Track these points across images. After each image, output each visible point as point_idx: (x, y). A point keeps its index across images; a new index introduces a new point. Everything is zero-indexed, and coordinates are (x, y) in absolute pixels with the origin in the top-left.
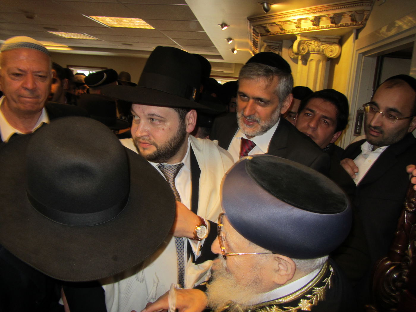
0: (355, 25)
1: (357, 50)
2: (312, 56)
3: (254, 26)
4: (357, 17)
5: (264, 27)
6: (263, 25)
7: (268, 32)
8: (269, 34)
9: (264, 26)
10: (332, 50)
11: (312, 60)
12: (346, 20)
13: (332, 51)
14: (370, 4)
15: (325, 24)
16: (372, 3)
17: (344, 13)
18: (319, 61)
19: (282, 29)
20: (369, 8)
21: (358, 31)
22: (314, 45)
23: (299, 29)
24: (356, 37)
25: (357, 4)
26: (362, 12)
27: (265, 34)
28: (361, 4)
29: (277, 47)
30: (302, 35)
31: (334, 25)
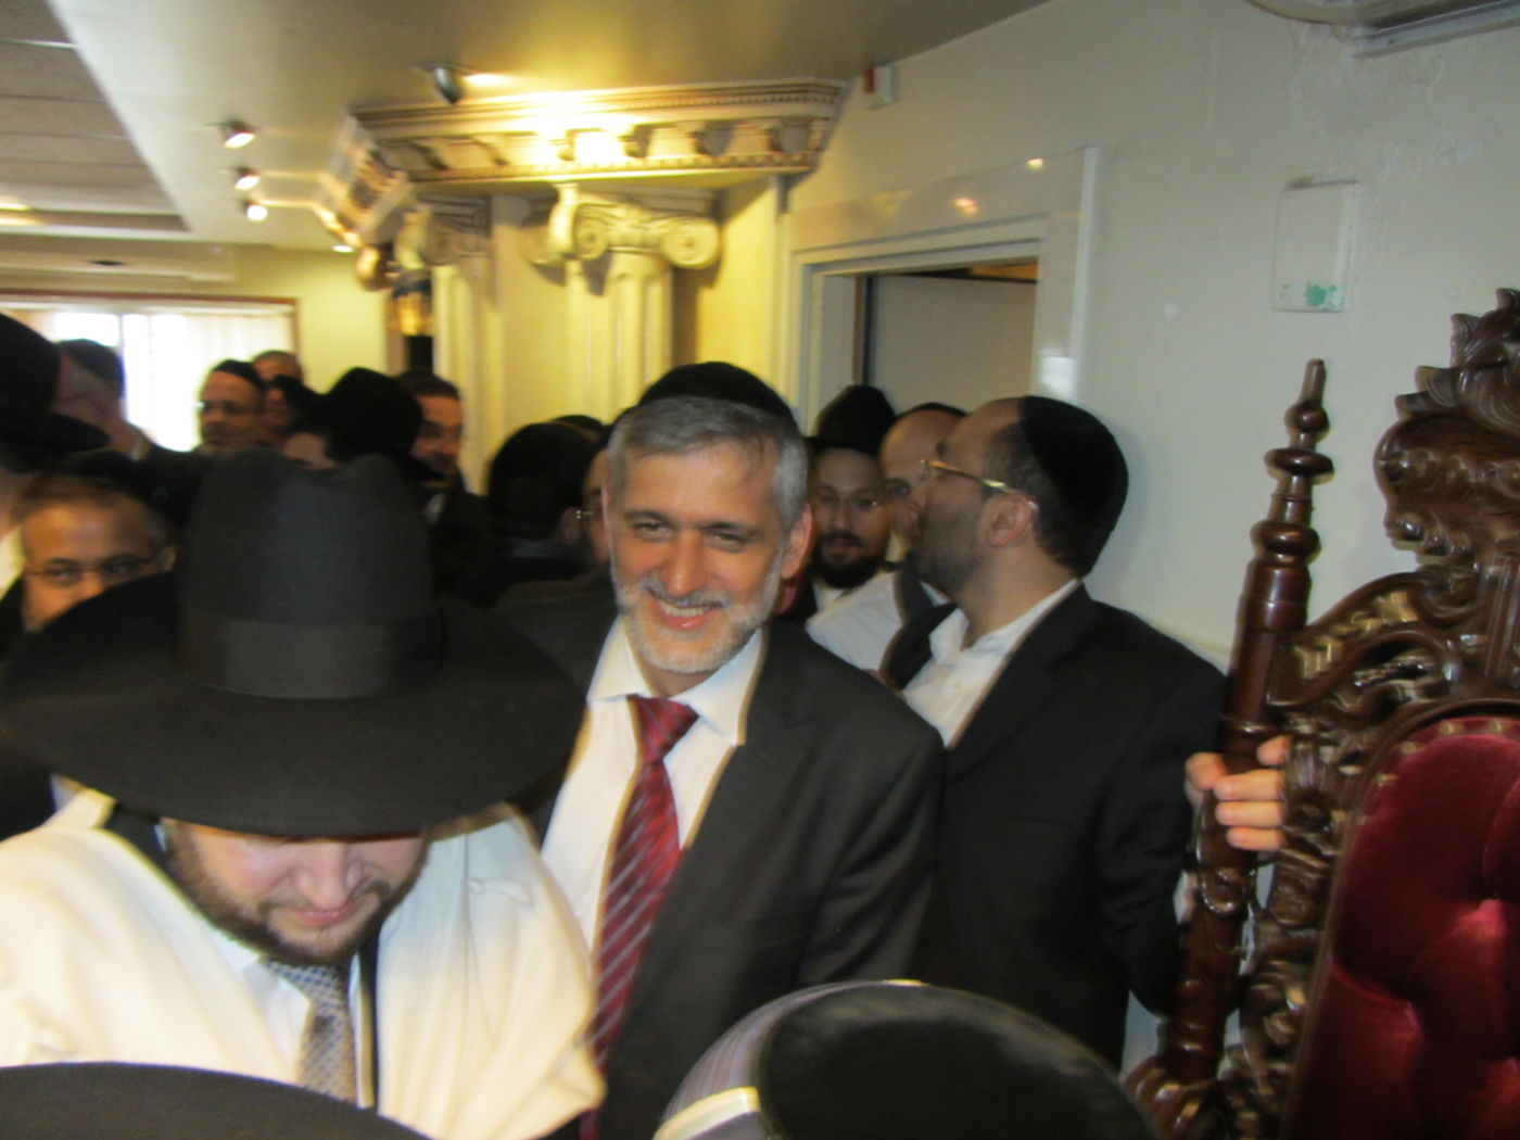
0: (780, 165)
1: (796, 253)
2: (622, 263)
3: (378, 142)
4: (787, 139)
5: (424, 151)
6: (416, 142)
7: (439, 166)
8: (443, 174)
9: (424, 144)
10: (692, 241)
11: (623, 277)
12: (748, 145)
13: (690, 244)
14: (828, 98)
15: (671, 155)
16: (836, 94)
17: (741, 121)
18: (647, 281)
19: (501, 163)
20: (825, 111)
21: (788, 183)
22: (625, 223)
23: (570, 166)
24: (783, 206)
25: (785, 96)
26: (805, 123)
27: (429, 176)
28: (801, 96)
29: (468, 221)
30: (585, 187)
31: (704, 159)
